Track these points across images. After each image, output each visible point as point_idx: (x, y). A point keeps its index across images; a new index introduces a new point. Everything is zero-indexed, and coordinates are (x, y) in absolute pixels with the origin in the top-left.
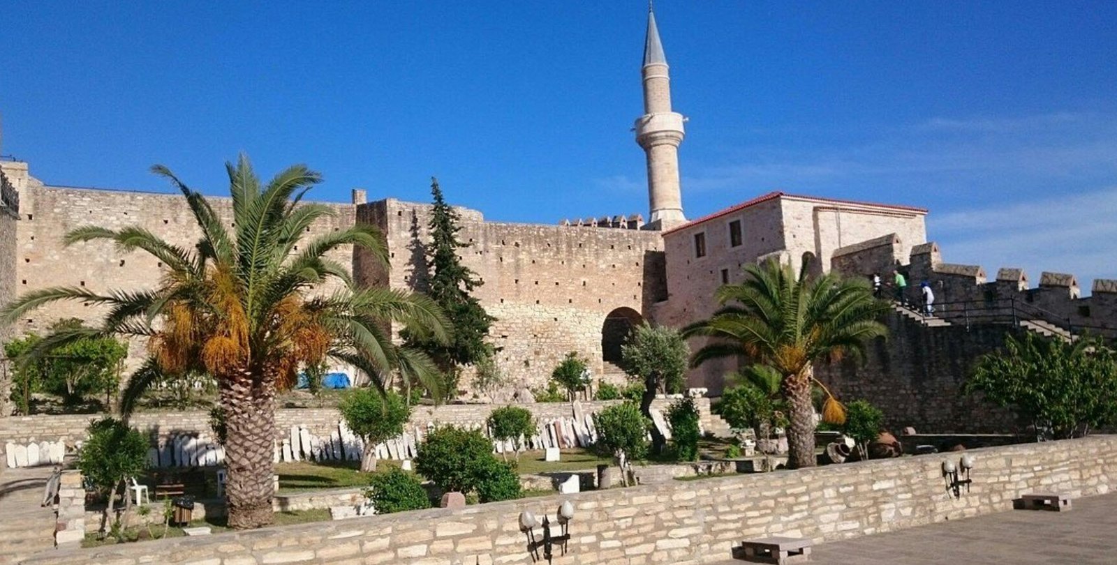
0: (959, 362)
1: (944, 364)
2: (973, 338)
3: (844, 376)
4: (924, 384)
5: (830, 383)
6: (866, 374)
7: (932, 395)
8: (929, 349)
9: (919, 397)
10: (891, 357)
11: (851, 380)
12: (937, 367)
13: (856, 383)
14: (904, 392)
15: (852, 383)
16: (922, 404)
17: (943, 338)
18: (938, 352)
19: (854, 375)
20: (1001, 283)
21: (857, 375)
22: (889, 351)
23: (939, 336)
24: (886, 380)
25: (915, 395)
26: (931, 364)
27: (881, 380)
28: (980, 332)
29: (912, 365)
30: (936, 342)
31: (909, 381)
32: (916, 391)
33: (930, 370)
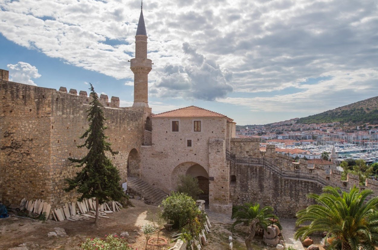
0: (293, 192)
1: (287, 192)
2: (300, 185)
3: (242, 190)
4: (278, 198)
5: (234, 192)
6: (252, 191)
7: (280, 202)
8: (282, 186)
9: (275, 202)
10: (265, 186)
11: (245, 192)
12: (284, 193)
13: (247, 194)
14: (269, 200)
15: (245, 194)
16: (276, 205)
17: (288, 183)
18: (285, 188)
19: (247, 191)
20: (301, 165)
21: (248, 191)
22: (264, 184)
23: (287, 182)
24: (261, 194)
25: (273, 201)
26: (282, 191)
27: (259, 194)
28: (303, 184)
29: (273, 191)
30: (285, 184)
31: (271, 196)
32: (274, 200)
33: (281, 194)
